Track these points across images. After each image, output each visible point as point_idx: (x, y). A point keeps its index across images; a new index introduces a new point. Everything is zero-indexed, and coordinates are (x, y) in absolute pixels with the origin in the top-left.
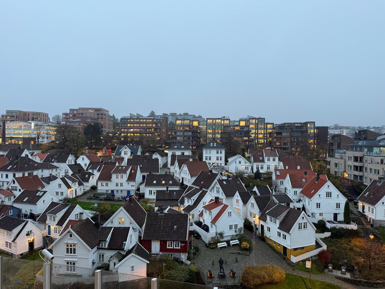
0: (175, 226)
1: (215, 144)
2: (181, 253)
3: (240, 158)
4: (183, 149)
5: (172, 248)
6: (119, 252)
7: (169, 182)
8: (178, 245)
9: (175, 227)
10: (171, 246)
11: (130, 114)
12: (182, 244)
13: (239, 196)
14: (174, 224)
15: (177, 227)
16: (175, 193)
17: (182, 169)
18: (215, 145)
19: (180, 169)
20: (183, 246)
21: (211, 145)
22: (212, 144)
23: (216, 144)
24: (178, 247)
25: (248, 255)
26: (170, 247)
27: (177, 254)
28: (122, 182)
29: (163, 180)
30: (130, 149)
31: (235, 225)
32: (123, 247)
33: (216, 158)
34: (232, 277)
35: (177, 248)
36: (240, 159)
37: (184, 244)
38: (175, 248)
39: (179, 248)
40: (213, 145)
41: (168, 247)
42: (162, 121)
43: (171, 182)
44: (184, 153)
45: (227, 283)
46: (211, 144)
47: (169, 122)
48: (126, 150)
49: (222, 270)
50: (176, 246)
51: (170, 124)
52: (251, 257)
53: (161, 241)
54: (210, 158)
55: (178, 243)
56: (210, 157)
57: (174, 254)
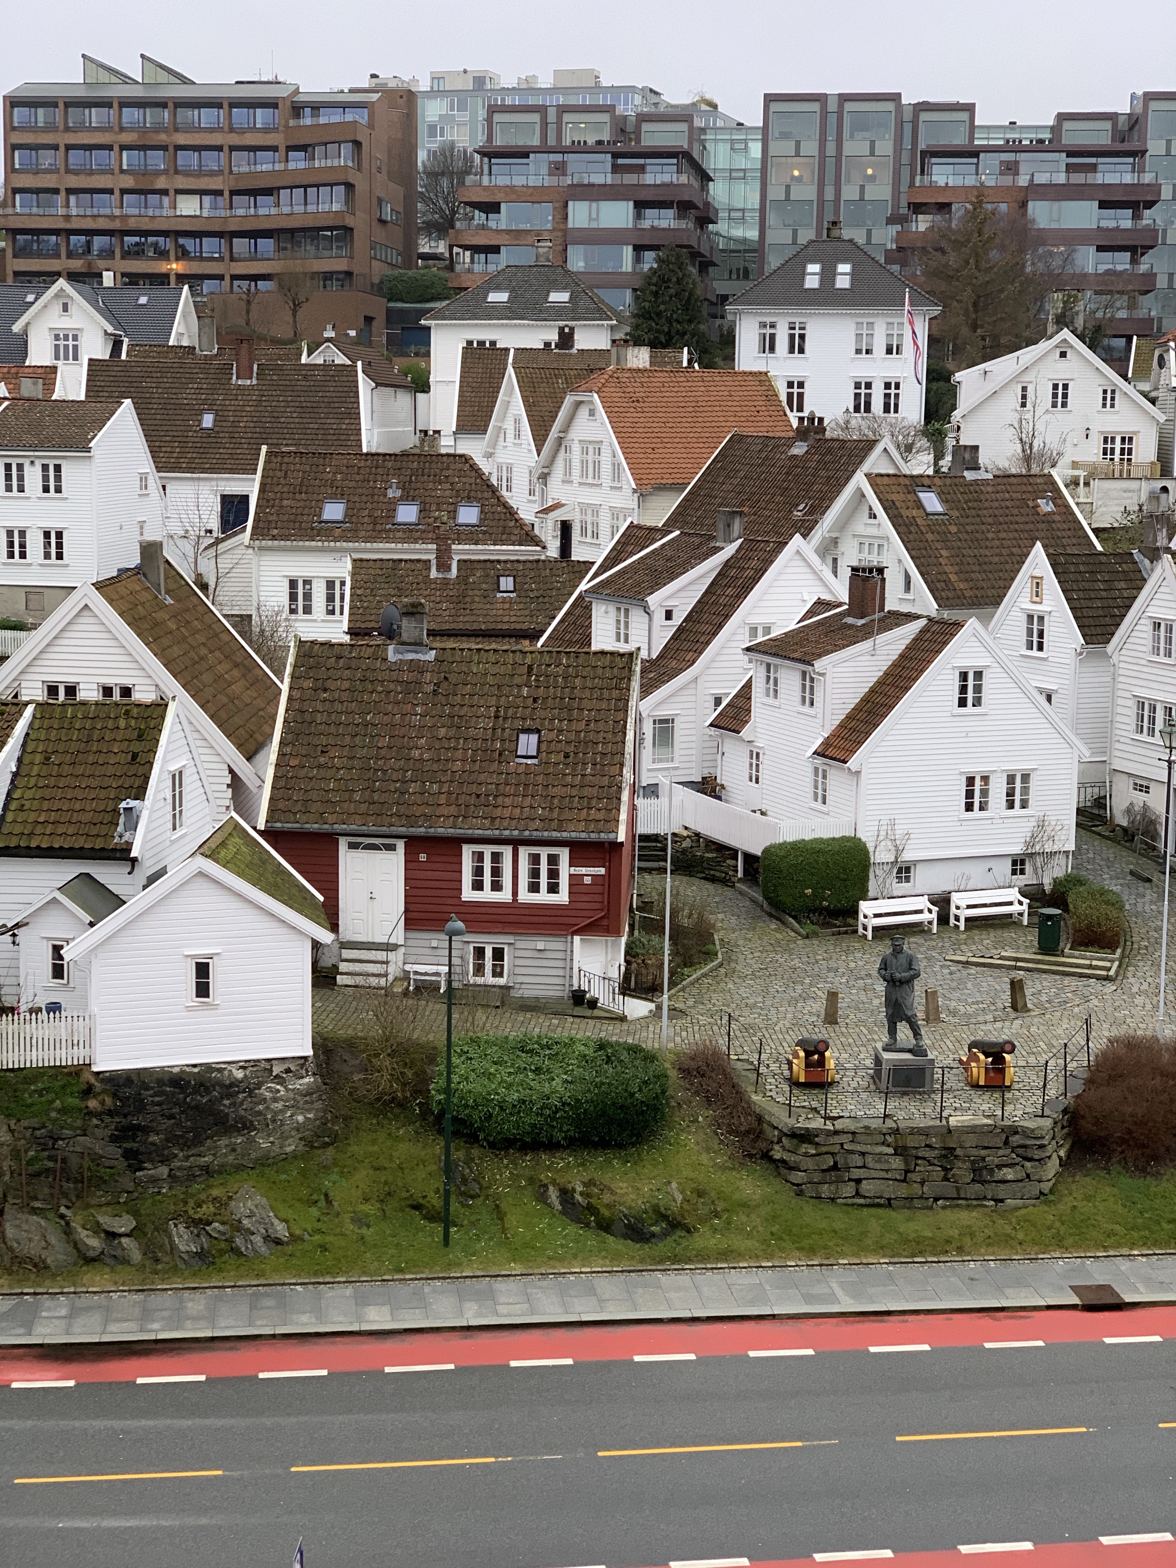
0: (523, 738)
1: (844, 268)
2: (577, 939)
3: (1063, 355)
4: (558, 312)
5: (505, 896)
6: (88, 875)
7: (453, 514)
8: (553, 874)
9: (528, 744)
10: (497, 886)
11: (84, 56)
12: (583, 870)
13: (1052, 583)
14: (519, 724)
15: (539, 742)
16: (507, 583)
17: (560, 441)
18: (843, 282)
19: (540, 440)
20: (587, 880)
21: (812, 282)
22: (814, 268)
23: (853, 274)
24: (553, 888)
25: (1112, 973)
26: (487, 895)
27: (540, 945)
28: (53, 524)
29: (407, 498)
30: (108, 313)
31: (1011, 779)
32: (121, 836)
33: (852, 391)
34: (982, 1083)
35: (543, 897)
36: (1061, 370)
37: (602, 871)
38: (525, 896)
39: (563, 897)
40: (829, 275)
41: (468, 894)
42: (371, 125)
43: (468, 515)
44: (572, 329)
45: (945, 1114)
46: (804, 274)
47: (422, 156)
48: (66, 323)
49: (904, 1032)
50: (534, 888)
51: (433, 175)
52: (1135, 989)
53: (414, 844)
54: (795, 390)
55: (553, 860)
56: (801, 385)
57: (519, 944)
